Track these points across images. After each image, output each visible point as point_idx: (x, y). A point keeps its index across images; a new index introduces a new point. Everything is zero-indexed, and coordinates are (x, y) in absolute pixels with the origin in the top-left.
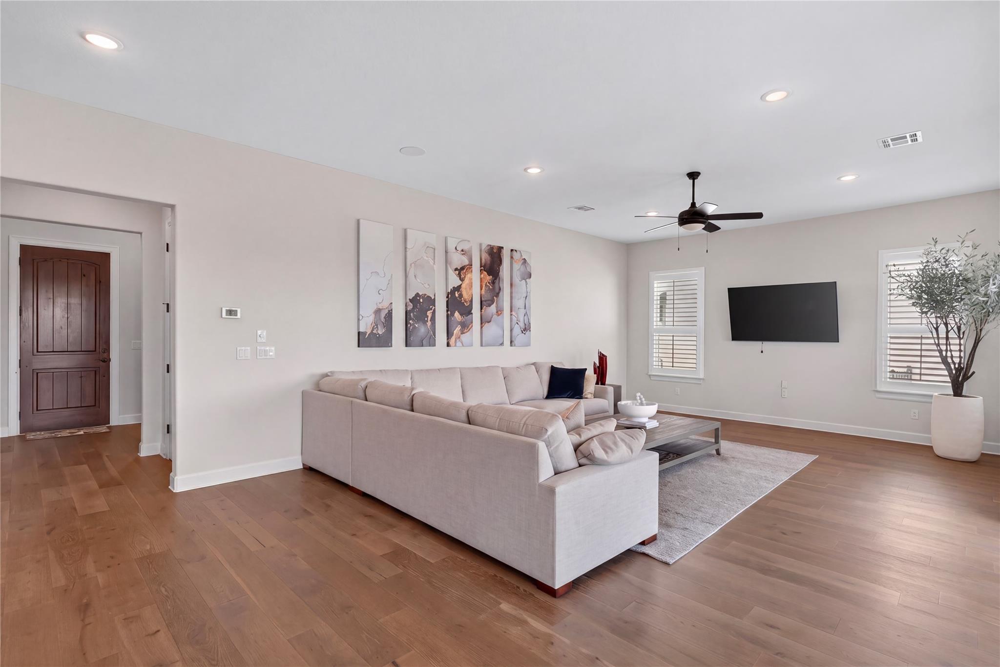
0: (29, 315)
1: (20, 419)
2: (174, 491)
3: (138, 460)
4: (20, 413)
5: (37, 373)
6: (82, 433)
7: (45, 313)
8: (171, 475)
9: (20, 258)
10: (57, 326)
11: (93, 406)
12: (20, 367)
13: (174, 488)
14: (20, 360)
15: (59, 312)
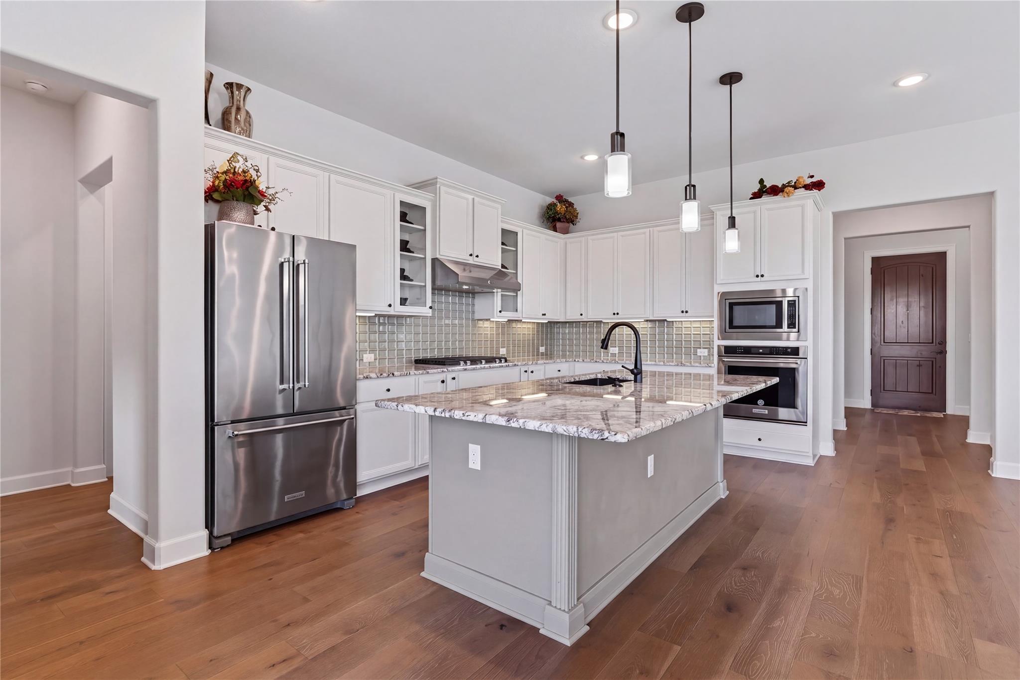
0: (878, 314)
1: (871, 395)
2: (993, 476)
3: (966, 445)
4: (871, 390)
5: (884, 360)
6: (919, 415)
7: (890, 310)
8: (991, 460)
9: (871, 268)
10: (899, 322)
11: (930, 393)
12: (871, 354)
13: (993, 472)
14: (871, 349)
15: (902, 309)
